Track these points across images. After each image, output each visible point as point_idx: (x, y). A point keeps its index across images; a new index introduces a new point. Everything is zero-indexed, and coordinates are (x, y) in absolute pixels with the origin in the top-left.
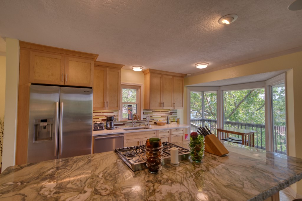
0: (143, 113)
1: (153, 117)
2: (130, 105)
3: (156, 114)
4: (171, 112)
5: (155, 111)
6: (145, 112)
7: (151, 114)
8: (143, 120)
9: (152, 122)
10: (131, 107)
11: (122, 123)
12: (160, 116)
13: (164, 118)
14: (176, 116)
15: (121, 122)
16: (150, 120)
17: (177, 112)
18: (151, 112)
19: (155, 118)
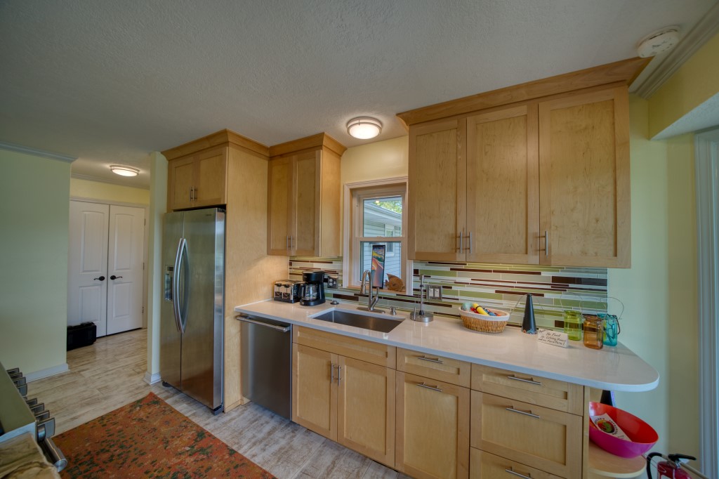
0: (416, 272)
1: (454, 288)
2: (381, 244)
3: (468, 280)
4: (555, 279)
5: (463, 267)
6: (420, 267)
7: (449, 279)
8: (416, 296)
9: (450, 306)
10: (380, 251)
11: (352, 294)
12: (492, 291)
13: (511, 300)
14: (602, 300)
15: (349, 289)
16: (440, 298)
17: (604, 282)
18: (447, 269)
19: (463, 293)
